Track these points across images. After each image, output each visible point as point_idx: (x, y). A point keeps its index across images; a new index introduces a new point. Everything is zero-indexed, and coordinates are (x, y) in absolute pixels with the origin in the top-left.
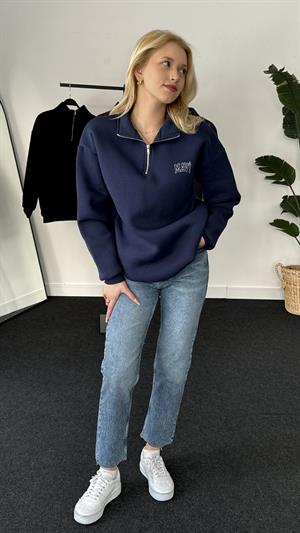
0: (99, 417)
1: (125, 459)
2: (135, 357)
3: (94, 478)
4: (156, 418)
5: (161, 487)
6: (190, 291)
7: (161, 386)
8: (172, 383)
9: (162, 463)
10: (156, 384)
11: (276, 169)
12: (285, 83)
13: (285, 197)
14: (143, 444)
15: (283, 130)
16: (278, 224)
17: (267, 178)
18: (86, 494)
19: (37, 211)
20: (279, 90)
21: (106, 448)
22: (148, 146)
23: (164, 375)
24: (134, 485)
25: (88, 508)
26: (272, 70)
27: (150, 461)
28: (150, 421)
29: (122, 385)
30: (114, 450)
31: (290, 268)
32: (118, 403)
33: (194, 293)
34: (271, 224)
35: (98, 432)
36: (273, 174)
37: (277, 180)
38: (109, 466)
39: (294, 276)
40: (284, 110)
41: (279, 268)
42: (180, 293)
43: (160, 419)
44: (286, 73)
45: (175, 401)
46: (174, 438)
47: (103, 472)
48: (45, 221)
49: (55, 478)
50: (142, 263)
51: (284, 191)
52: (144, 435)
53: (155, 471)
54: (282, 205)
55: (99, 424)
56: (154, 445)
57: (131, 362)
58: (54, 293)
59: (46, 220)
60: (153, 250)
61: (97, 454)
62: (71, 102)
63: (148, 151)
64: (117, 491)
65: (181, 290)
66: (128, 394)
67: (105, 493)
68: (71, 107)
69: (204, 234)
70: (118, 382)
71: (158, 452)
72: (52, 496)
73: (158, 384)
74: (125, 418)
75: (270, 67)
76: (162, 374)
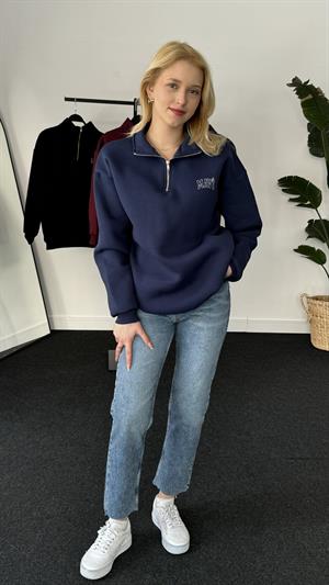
0: (108, 463)
1: (137, 509)
2: (149, 398)
3: (102, 529)
4: (170, 464)
5: (175, 539)
6: (210, 326)
7: (177, 430)
8: (188, 426)
9: (177, 512)
10: (170, 426)
11: (300, 190)
12: (310, 96)
13: (311, 221)
14: (156, 491)
15: (308, 148)
16: (303, 250)
17: (291, 200)
18: (93, 546)
19: (40, 237)
20: (303, 105)
21: (116, 498)
22: (168, 162)
23: (181, 418)
24: (146, 536)
25: (95, 561)
26: (296, 82)
27: (164, 511)
28: (163, 467)
29: (134, 429)
30: (124, 499)
31: (316, 298)
32: (129, 449)
33: (213, 328)
34: (295, 250)
35: (107, 480)
36: (297, 196)
37: (301, 203)
38: (119, 517)
39: (321, 307)
40: (310, 127)
41: (305, 299)
42: (199, 328)
43: (174, 464)
44: (311, 86)
45: (191, 446)
46: (190, 486)
47: (112, 523)
48: (48, 248)
49: (59, 530)
50: (161, 293)
51: (310, 214)
52: (157, 482)
53: (168, 521)
54: (308, 230)
55: (108, 471)
56: (168, 493)
57: (143, 403)
58: (58, 327)
59: (50, 246)
60: (176, 278)
61: (106, 504)
62: (77, 118)
63: (168, 167)
64: (128, 543)
65: (200, 324)
66: (139, 439)
67: (114, 546)
68: (76, 124)
69: (231, 263)
70: (129, 426)
71: (172, 500)
72: (56, 549)
73: (173, 427)
74: (137, 464)
75: (294, 80)
76: (178, 417)
